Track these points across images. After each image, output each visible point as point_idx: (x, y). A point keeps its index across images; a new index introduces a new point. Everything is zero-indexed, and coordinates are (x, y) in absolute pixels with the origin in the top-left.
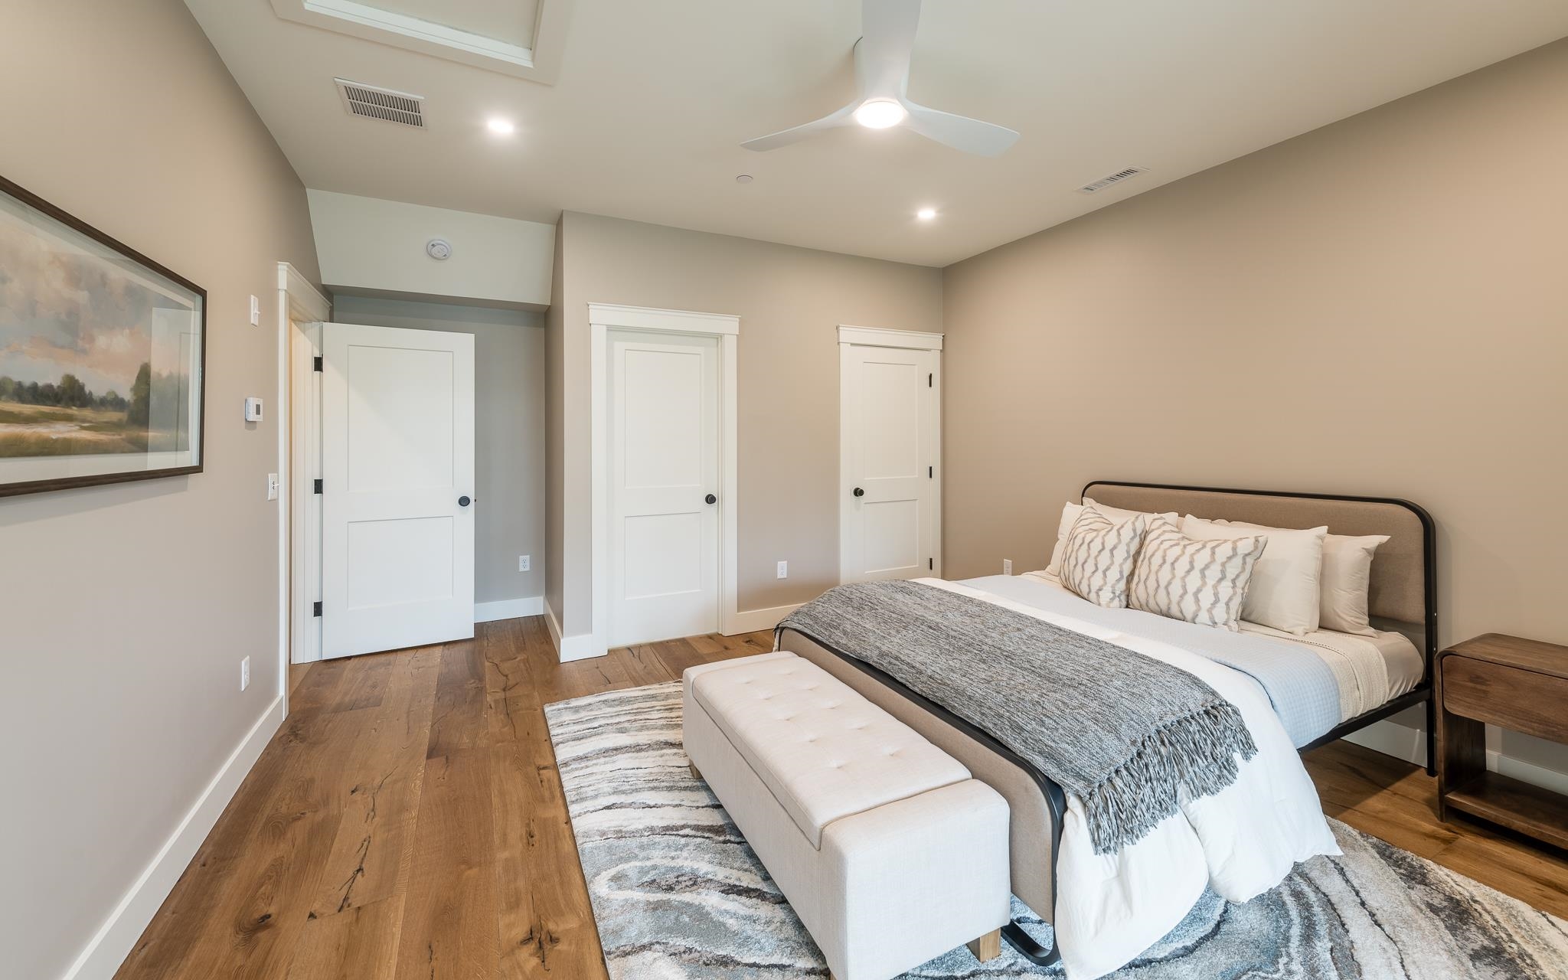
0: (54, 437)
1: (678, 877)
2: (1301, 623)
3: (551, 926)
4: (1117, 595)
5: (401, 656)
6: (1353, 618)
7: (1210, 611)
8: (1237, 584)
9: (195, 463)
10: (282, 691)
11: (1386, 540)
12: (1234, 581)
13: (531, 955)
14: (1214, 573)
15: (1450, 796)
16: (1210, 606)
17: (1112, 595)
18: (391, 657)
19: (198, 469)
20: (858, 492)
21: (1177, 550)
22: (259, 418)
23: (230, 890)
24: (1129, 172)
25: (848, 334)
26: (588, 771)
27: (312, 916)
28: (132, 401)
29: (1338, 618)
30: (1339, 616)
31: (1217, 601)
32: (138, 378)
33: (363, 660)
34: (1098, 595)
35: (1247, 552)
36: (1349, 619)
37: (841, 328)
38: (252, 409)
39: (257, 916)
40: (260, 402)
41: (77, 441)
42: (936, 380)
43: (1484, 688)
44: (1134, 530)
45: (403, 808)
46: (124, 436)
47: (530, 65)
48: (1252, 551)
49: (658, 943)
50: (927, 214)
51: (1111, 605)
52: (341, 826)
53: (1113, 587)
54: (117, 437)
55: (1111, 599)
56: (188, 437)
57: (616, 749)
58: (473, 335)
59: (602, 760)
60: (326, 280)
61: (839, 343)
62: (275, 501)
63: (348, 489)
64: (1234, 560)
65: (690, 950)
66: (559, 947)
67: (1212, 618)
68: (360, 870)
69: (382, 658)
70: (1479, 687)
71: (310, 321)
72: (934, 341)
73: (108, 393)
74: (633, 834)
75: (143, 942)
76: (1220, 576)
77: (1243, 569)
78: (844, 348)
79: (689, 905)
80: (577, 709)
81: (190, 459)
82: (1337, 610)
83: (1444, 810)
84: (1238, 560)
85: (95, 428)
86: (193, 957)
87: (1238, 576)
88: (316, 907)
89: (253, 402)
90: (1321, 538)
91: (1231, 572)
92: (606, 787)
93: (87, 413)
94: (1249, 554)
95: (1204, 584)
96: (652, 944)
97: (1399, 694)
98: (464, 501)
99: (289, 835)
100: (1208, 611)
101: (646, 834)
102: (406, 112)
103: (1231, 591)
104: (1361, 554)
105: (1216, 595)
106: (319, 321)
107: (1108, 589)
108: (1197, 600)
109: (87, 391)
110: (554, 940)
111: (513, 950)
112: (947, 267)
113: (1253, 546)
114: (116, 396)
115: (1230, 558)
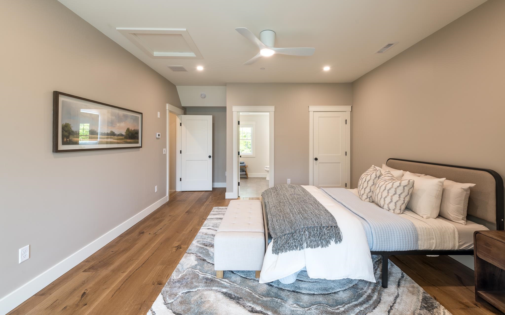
0: (108, 141)
1: (209, 244)
2: (427, 214)
3: (182, 246)
4: (368, 197)
5: (196, 192)
6: (455, 216)
7: (388, 205)
8: (401, 196)
9: (141, 146)
10: (167, 195)
11: (473, 186)
12: (399, 195)
13: (175, 249)
14: (392, 192)
15: (479, 292)
16: (388, 203)
17: (366, 197)
18: (194, 192)
19: (141, 147)
20: (316, 159)
21: (383, 182)
22: (160, 137)
23: (142, 227)
24: (390, 45)
25: (312, 108)
26: (211, 221)
27: (150, 234)
28: (125, 135)
29: (448, 215)
30: (449, 214)
31: (391, 201)
32: (127, 130)
33: (188, 192)
34: (362, 197)
35: (405, 185)
36: (452, 215)
37: (309, 107)
38: (157, 135)
39: (143, 232)
40: (160, 134)
41: (113, 142)
42: (349, 122)
43: (489, 248)
44: (376, 175)
45: (175, 221)
46: (123, 141)
47: (195, 56)
48: (407, 185)
49: (196, 254)
50: (327, 68)
51: (366, 200)
52: (163, 221)
53: (367, 194)
54: (121, 141)
55: (366, 198)
56: (138, 141)
57: (220, 218)
58: (212, 116)
59: (215, 220)
60: (183, 105)
61: (309, 111)
62: (166, 154)
63: (186, 152)
64: (400, 187)
65: (200, 256)
66: (181, 249)
67: (389, 207)
68: (161, 229)
69: (192, 192)
70: (488, 248)
71: (179, 115)
72: (349, 108)
73: (120, 133)
74: (208, 235)
75: (127, 231)
76: (394, 193)
77: (404, 191)
78: (311, 114)
79: (207, 249)
80: (219, 209)
81: (139, 145)
82: (448, 212)
83: (477, 297)
84: (401, 188)
85: (118, 139)
86: (131, 235)
87: (401, 193)
88: (151, 232)
89: (158, 134)
90: (442, 183)
91: (399, 192)
92: (212, 225)
93: (115, 137)
94: (406, 186)
95: (388, 195)
96: (194, 253)
97: (469, 249)
98: (210, 157)
99: (155, 221)
100: (387, 204)
101: (211, 235)
102: (181, 69)
103: (398, 199)
104: (460, 190)
105: (391, 199)
106: (181, 115)
107: (365, 195)
108: (385, 200)
109: (115, 133)
110: (180, 248)
111: (173, 248)
112: (352, 83)
113: (407, 183)
114: (122, 134)
115: (398, 187)
